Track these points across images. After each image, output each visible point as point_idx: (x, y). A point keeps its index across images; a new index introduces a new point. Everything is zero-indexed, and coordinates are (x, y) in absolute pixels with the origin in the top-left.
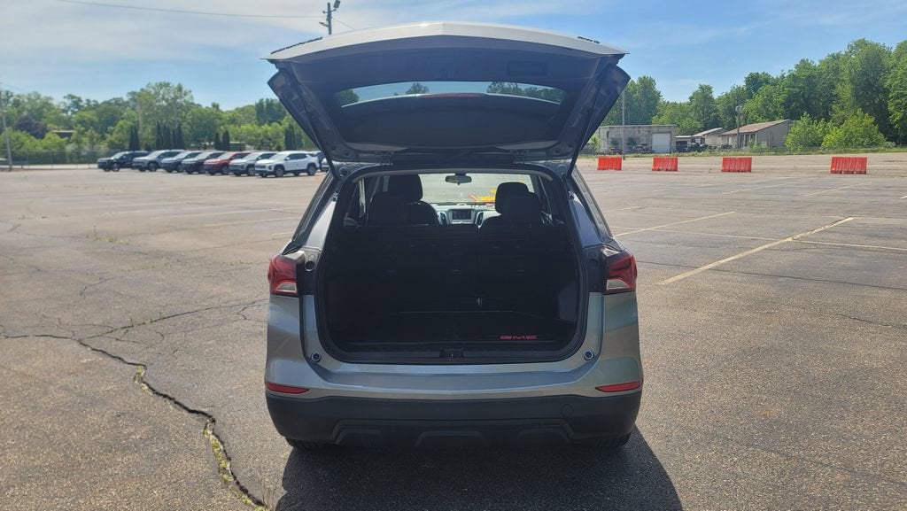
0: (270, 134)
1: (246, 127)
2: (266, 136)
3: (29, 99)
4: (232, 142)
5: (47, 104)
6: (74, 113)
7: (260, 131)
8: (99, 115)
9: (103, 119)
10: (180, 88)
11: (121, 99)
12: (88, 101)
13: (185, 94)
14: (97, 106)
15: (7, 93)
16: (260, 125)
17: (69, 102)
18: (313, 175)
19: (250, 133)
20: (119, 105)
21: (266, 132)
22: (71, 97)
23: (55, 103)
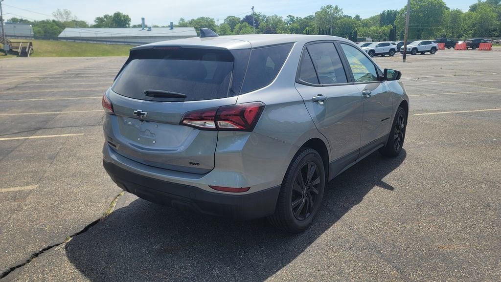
0: (386, 32)
1: (373, 28)
2: (384, 33)
3: (273, 18)
4: (358, 37)
5: (280, 21)
6: (290, 24)
7: (380, 30)
8: (301, 25)
9: (302, 27)
10: (336, 8)
11: (312, 16)
12: (297, 18)
13: (339, 11)
14: (301, 20)
15: (264, 15)
16: (381, 27)
17: (289, 19)
18: (393, 56)
19: (374, 32)
20: (312, 19)
21: (384, 30)
22: (290, 16)
23: (283, 20)
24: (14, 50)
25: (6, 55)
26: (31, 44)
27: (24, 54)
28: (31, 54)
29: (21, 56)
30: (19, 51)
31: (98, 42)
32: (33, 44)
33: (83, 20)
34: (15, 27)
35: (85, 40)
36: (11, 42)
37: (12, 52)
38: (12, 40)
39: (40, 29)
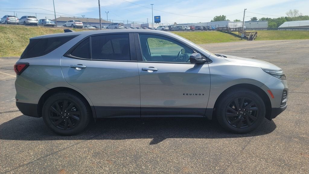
24: (247, 37)
25: (242, 39)
26: (256, 33)
27: (251, 39)
28: (255, 39)
29: (249, 40)
30: (249, 37)
31: (302, 30)
32: (258, 33)
33: (307, 15)
34: (250, 24)
35: (291, 29)
36: (246, 33)
37: (245, 38)
38: (247, 31)
39: (275, 23)
